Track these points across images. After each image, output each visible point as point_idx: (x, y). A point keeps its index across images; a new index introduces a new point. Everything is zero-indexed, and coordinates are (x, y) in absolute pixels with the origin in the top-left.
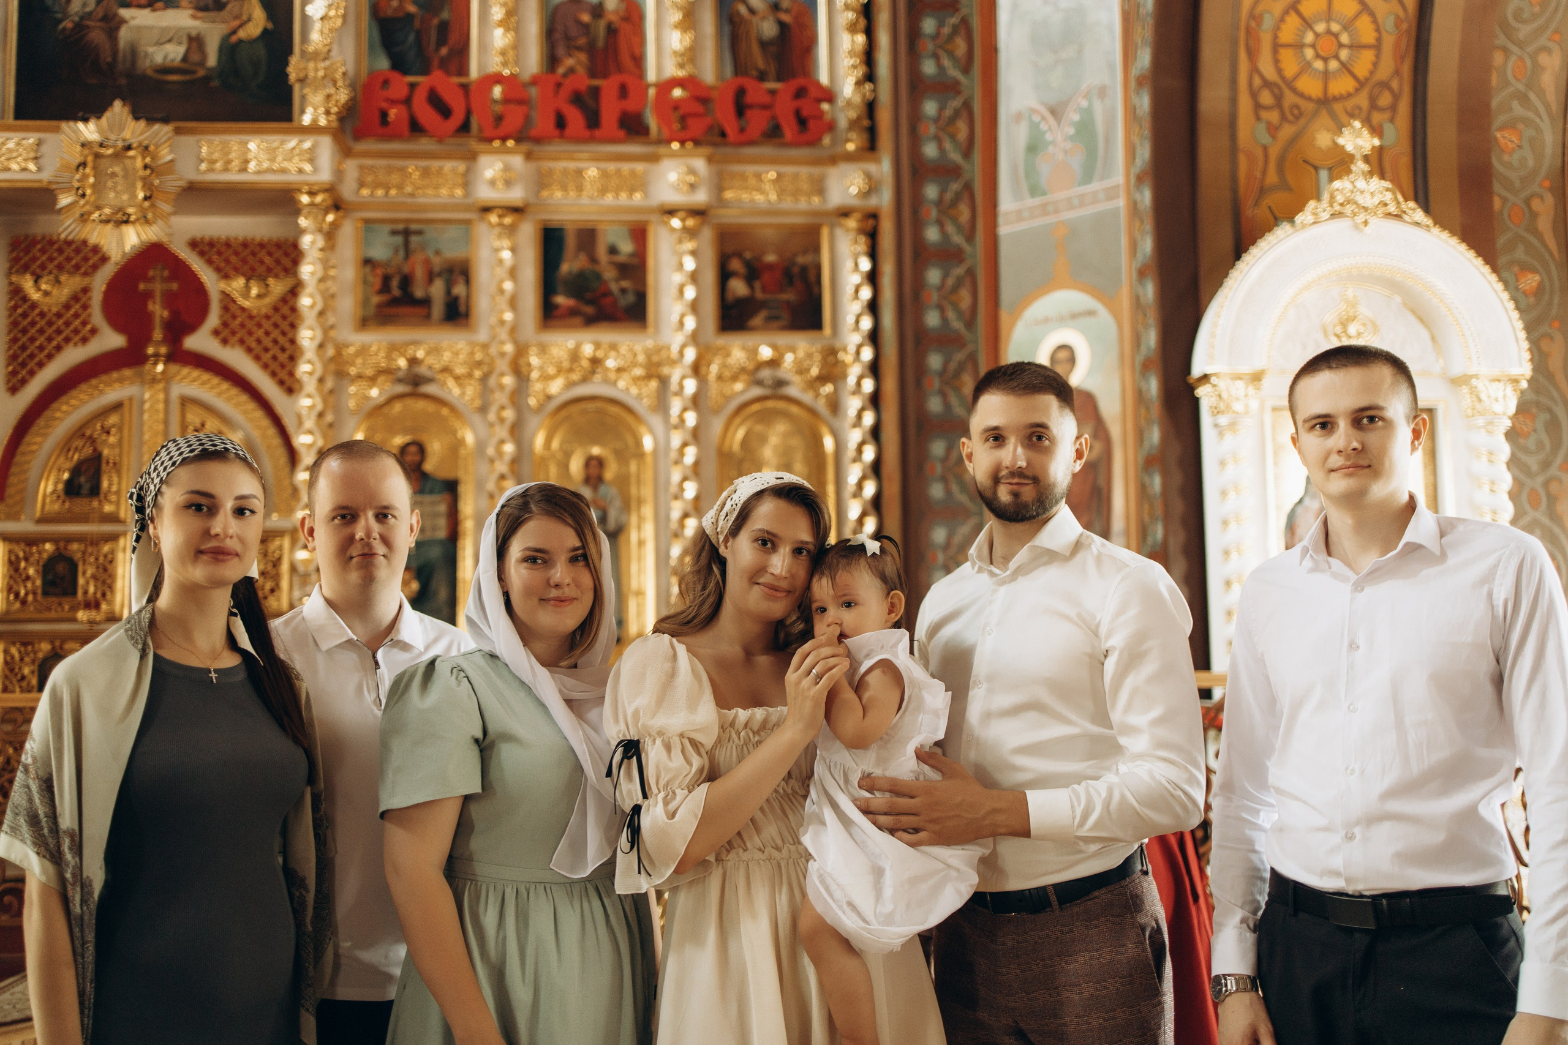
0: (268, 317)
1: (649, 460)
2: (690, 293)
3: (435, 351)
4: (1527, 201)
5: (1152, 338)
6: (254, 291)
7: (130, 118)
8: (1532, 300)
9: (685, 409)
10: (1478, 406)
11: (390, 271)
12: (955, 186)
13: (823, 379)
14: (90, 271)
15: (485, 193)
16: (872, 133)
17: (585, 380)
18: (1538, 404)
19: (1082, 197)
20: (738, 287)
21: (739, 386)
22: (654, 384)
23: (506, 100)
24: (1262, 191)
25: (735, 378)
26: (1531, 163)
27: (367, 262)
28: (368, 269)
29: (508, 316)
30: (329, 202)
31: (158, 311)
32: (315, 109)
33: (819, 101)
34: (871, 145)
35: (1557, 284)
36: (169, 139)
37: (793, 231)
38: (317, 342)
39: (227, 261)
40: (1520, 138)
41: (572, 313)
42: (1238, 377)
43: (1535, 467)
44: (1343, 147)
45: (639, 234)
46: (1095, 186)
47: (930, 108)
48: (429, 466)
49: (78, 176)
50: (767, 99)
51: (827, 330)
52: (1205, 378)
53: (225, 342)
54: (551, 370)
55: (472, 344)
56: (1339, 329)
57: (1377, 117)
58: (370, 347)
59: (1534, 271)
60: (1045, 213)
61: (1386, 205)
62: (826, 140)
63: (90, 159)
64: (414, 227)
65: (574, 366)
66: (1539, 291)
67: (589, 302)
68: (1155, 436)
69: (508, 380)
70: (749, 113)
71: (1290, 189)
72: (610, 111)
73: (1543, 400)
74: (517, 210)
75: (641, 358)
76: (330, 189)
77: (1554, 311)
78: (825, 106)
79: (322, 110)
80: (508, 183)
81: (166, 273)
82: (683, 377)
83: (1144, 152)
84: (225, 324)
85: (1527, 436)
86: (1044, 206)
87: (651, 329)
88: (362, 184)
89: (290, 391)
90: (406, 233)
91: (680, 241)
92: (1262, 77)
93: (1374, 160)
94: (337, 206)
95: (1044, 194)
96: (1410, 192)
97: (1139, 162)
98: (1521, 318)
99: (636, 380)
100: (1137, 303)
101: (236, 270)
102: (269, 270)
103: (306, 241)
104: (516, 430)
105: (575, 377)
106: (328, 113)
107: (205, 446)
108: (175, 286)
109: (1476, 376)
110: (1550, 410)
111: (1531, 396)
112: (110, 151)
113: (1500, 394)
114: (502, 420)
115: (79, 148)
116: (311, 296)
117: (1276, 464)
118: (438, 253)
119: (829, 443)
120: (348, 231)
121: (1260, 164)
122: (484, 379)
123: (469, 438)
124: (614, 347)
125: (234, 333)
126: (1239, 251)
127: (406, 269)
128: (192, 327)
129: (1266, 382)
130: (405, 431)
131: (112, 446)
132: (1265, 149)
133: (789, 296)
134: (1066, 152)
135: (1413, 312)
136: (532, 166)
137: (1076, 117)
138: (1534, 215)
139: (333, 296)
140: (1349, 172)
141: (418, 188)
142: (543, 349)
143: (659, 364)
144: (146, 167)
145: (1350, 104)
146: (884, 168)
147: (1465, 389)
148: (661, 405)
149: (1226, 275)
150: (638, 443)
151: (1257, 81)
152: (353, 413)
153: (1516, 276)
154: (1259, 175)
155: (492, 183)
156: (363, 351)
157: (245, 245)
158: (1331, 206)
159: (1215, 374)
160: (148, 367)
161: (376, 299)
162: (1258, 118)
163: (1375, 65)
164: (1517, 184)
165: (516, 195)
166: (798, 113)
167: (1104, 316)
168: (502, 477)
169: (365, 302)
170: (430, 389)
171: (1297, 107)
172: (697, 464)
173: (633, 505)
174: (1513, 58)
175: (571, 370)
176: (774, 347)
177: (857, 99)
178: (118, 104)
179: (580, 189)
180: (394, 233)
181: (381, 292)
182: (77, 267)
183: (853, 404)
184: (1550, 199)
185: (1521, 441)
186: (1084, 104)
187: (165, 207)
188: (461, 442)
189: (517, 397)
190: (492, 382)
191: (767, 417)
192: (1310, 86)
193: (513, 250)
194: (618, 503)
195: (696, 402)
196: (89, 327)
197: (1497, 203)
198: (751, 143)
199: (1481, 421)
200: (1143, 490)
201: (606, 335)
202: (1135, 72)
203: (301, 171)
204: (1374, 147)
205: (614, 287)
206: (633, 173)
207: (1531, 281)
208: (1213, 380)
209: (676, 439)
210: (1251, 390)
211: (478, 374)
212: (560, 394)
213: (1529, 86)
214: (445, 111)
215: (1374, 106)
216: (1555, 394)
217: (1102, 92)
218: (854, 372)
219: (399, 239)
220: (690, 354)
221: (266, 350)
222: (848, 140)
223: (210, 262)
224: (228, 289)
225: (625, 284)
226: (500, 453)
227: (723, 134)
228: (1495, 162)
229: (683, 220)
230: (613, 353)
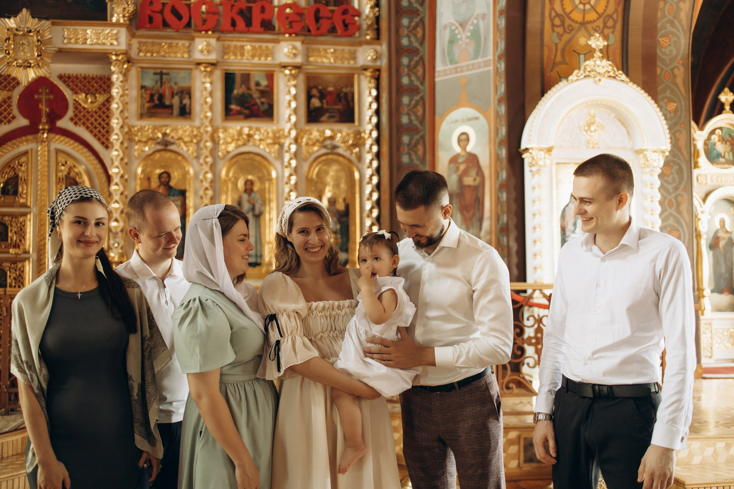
0: (96, 112)
1: (274, 181)
2: (294, 105)
3: (175, 130)
4: (672, 70)
5: (503, 131)
6: (90, 100)
7: (30, 17)
8: (672, 115)
9: (291, 159)
10: (646, 163)
11: (153, 92)
12: (416, 59)
13: (354, 145)
14: (11, 89)
15: (198, 56)
16: (378, 32)
17: (244, 144)
18: (674, 162)
19: (473, 65)
20: (316, 102)
21: (316, 148)
22: (277, 147)
23: (208, 12)
24: (554, 64)
25: (314, 145)
26: (674, 52)
27: (143, 87)
28: (143, 91)
29: (209, 114)
30: (125, 59)
31: (44, 108)
32: (118, 15)
33: (354, 16)
34: (378, 37)
35: (684, 108)
36: (49, 27)
37: (341, 77)
38: (120, 125)
39: (77, 85)
40: (670, 41)
41: (239, 113)
42: (541, 150)
43: (671, 190)
44: (591, 45)
45: (270, 77)
46: (480, 60)
47: (405, 21)
48: (172, 183)
49: (6, 45)
50: (330, 15)
51: (356, 123)
52: (527, 150)
53: (76, 124)
54: (229, 140)
55: (192, 127)
56: (586, 128)
57: (606, 31)
58: (145, 127)
59: (674, 102)
60: (457, 72)
61: (609, 72)
62: (357, 34)
63: (12, 36)
64: (164, 71)
65: (240, 138)
66: (676, 111)
67: (246, 108)
68: (504, 175)
69: (209, 144)
70: (321, 21)
71: (567, 64)
72: (257, 18)
73: (675, 159)
74: (213, 64)
75: (271, 135)
76: (126, 53)
77: (682, 121)
78: (356, 18)
79: (121, 15)
80: (209, 52)
81: (47, 91)
82: (290, 144)
83: (502, 46)
84: (76, 115)
85: (668, 176)
86: (456, 68)
87: (275, 122)
88: (140, 51)
89: (107, 147)
90: (161, 74)
91: (289, 80)
92: (556, 12)
93: (605, 51)
94: (128, 61)
95: (456, 63)
96: (620, 65)
97: (499, 50)
98: (667, 124)
99: (268, 145)
100: (497, 114)
101: (81, 90)
102: (97, 90)
103: (114, 77)
104: (213, 167)
105: (240, 143)
106: (124, 16)
107: (82, 195)
108: (52, 97)
109: (646, 150)
110: (679, 164)
111: (671, 158)
112: (21, 33)
113: (657, 158)
114: (206, 163)
115: (6, 31)
116: (117, 103)
117: (557, 188)
118: (176, 84)
119: (357, 175)
120: (133, 72)
121: (554, 52)
122: (198, 143)
123: (191, 171)
124: (258, 129)
125: (80, 120)
126: (543, 93)
127: (161, 91)
128: (60, 116)
129: (553, 152)
130: (161, 167)
131: (23, 172)
132: (556, 44)
133: (339, 107)
134: (466, 44)
135: (619, 120)
136: (220, 44)
137: (471, 28)
138: (675, 76)
139: (127, 103)
140: (593, 57)
141: (166, 53)
142: (225, 130)
143: (279, 138)
144: (38, 41)
145: (595, 25)
146: (383, 48)
147: (641, 156)
148: (280, 156)
149: (537, 103)
150: (269, 174)
151: (553, 14)
152: (137, 158)
153: (666, 103)
154: (553, 57)
155: (202, 51)
156: (141, 129)
157: (85, 78)
158: (585, 72)
159: (531, 148)
160: (40, 134)
161: (147, 105)
162: (553, 31)
163: (606, 7)
164: (668, 62)
165: (213, 57)
166: (344, 21)
167: (483, 120)
168: (207, 189)
169: (142, 106)
170: (172, 147)
171: (571, 26)
172: (296, 184)
173: (267, 202)
174: (668, 5)
175: (238, 140)
176: (332, 130)
177: (371, 15)
178: (24, 10)
179: (242, 55)
180: (155, 74)
181: (149, 102)
182: (5, 87)
183: (368, 157)
184: (682, 69)
185: (666, 178)
186: (475, 22)
187: (48, 60)
188: (188, 173)
189: (213, 152)
190: (202, 145)
191: (328, 163)
192: (577, 16)
193: (211, 83)
194: (260, 202)
195: (296, 155)
196: (11, 115)
197: (659, 71)
198: (322, 35)
199: (648, 170)
200: (498, 199)
201: (255, 124)
202: (498, 8)
203: (112, 44)
204: (604, 46)
205: (258, 101)
206: (267, 48)
207: (672, 106)
208: (530, 151)
209: (287, 172)
210: (547, 155)
211: (195, 141)
212: (233, 150)
213: (675, 18)
214: (179, 17)
215: (605, 26)
216: (682, 157)
217: (484, 17)
218: (369, 142)
219: (158, 77)
220: (293, 133)
221: (96, 128)
222: (367, 35)
223: (68, 86)
224: (77, 99)
225: (263, 100)
226: (205, 178)
227: (309, 31)
228: (658, 52)
229: (290, 70)
230: (258, 133)
